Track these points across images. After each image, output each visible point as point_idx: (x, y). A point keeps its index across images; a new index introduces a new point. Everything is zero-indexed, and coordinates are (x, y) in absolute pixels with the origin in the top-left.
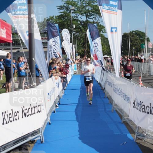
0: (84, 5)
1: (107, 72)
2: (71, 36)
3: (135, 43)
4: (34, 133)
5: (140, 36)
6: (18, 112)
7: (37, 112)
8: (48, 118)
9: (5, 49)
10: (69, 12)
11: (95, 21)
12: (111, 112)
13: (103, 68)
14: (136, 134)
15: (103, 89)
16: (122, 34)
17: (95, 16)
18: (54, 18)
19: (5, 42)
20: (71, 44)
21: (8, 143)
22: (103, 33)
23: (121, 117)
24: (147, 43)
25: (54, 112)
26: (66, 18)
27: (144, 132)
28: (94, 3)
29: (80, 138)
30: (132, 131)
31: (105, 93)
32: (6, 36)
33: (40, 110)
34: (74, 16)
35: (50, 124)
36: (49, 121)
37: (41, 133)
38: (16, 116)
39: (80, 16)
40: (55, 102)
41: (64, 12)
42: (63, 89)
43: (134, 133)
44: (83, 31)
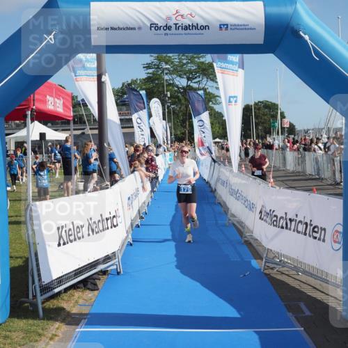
0: (185, 61)
1: (219, 165)
2: (164, 110)
3: (263, 121)
4: (107, 259)
5: (270, 109)
6: (82, 227)
7: (111, 227)
8: (128, 236)
9: (63, 130)
10: (161, 73)
11: (201, 86)
12: (224, 225)
13: (213, 159)
14: (264, 260)
15: (213, 191)
16: (243, 106)
17: (200, 79)
18: (138, 82)
19: (63, 119)
20: (164, 122)
21: (67, 274)
22: (213, 105)
23: (241, 233)
24: (281, 120)
25: (138, 226)
26: (157, 82)
27: (276, 256)
28: (199, 58)
29: (177, 267)
30: (258, 256)
31: (215, 197)
32: (64, 110)
33: (115, 224)
34: (168, 78)
35: (131, 245)
36: (130, 240)
37: (117, 260)
38: (79, 232)
39: (178, 78)
40: (139, 211)
41: (153, 74)
42: (152, 191)
43: (261, 259)
44: (183, 101)
